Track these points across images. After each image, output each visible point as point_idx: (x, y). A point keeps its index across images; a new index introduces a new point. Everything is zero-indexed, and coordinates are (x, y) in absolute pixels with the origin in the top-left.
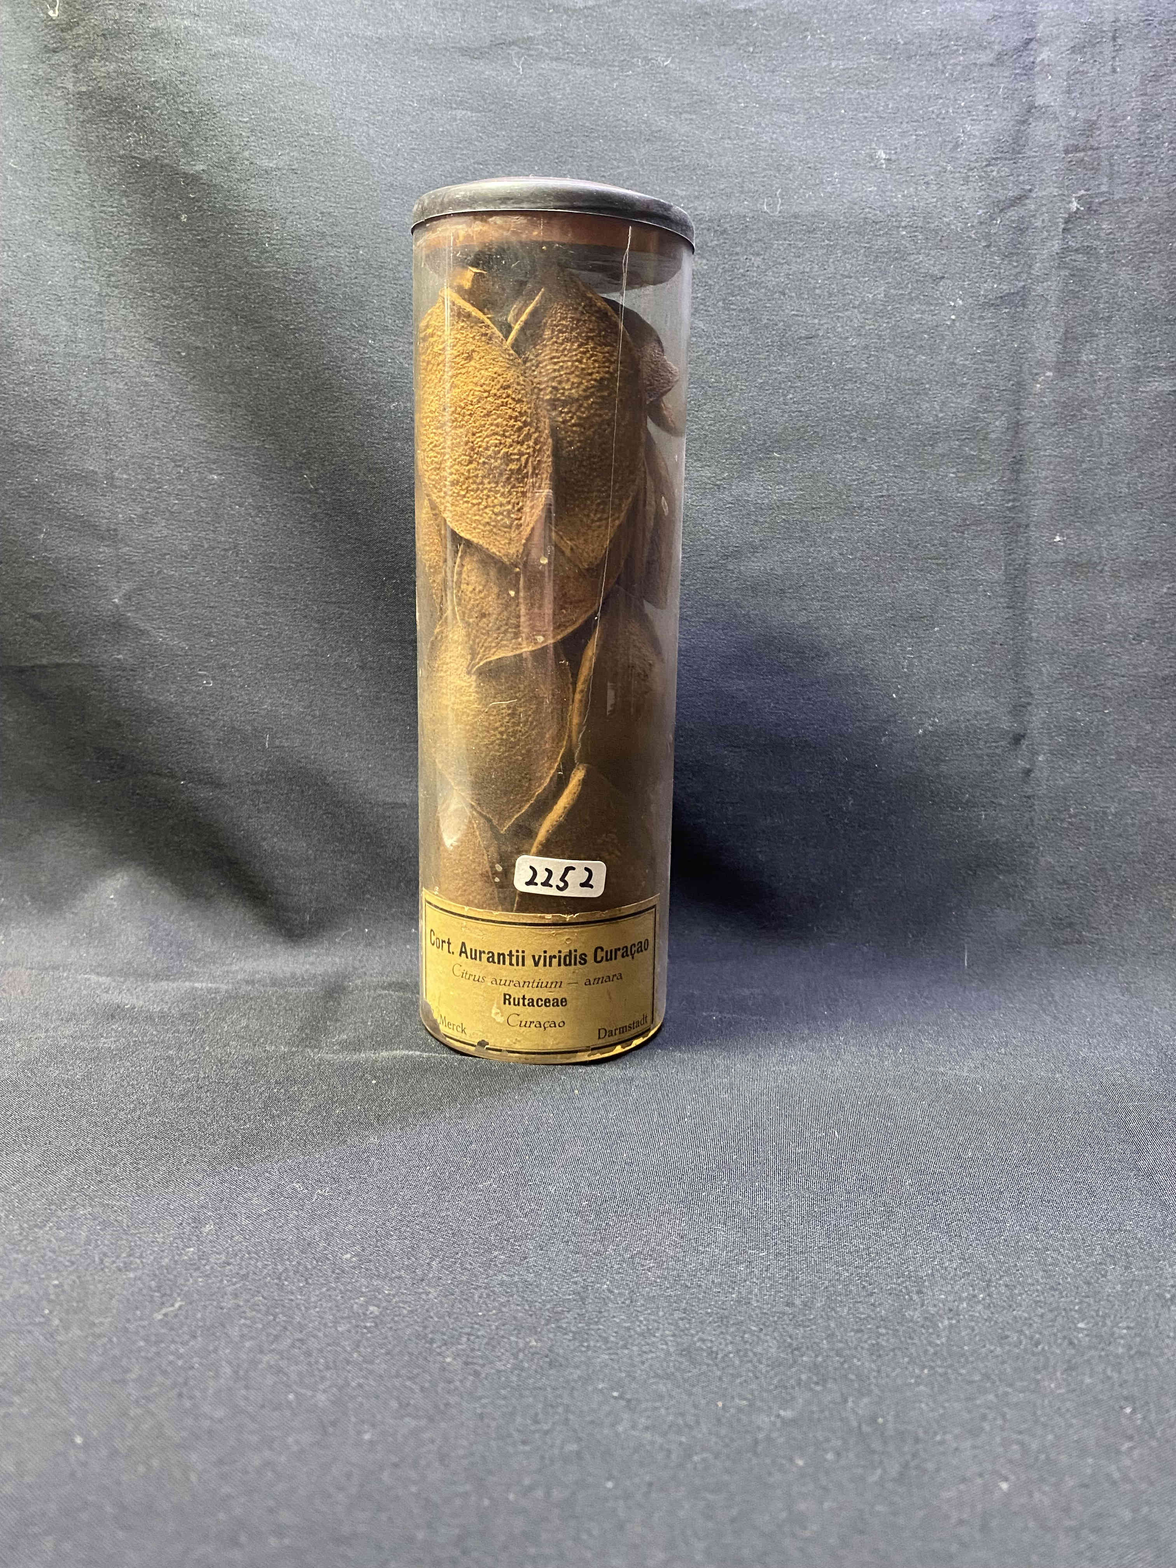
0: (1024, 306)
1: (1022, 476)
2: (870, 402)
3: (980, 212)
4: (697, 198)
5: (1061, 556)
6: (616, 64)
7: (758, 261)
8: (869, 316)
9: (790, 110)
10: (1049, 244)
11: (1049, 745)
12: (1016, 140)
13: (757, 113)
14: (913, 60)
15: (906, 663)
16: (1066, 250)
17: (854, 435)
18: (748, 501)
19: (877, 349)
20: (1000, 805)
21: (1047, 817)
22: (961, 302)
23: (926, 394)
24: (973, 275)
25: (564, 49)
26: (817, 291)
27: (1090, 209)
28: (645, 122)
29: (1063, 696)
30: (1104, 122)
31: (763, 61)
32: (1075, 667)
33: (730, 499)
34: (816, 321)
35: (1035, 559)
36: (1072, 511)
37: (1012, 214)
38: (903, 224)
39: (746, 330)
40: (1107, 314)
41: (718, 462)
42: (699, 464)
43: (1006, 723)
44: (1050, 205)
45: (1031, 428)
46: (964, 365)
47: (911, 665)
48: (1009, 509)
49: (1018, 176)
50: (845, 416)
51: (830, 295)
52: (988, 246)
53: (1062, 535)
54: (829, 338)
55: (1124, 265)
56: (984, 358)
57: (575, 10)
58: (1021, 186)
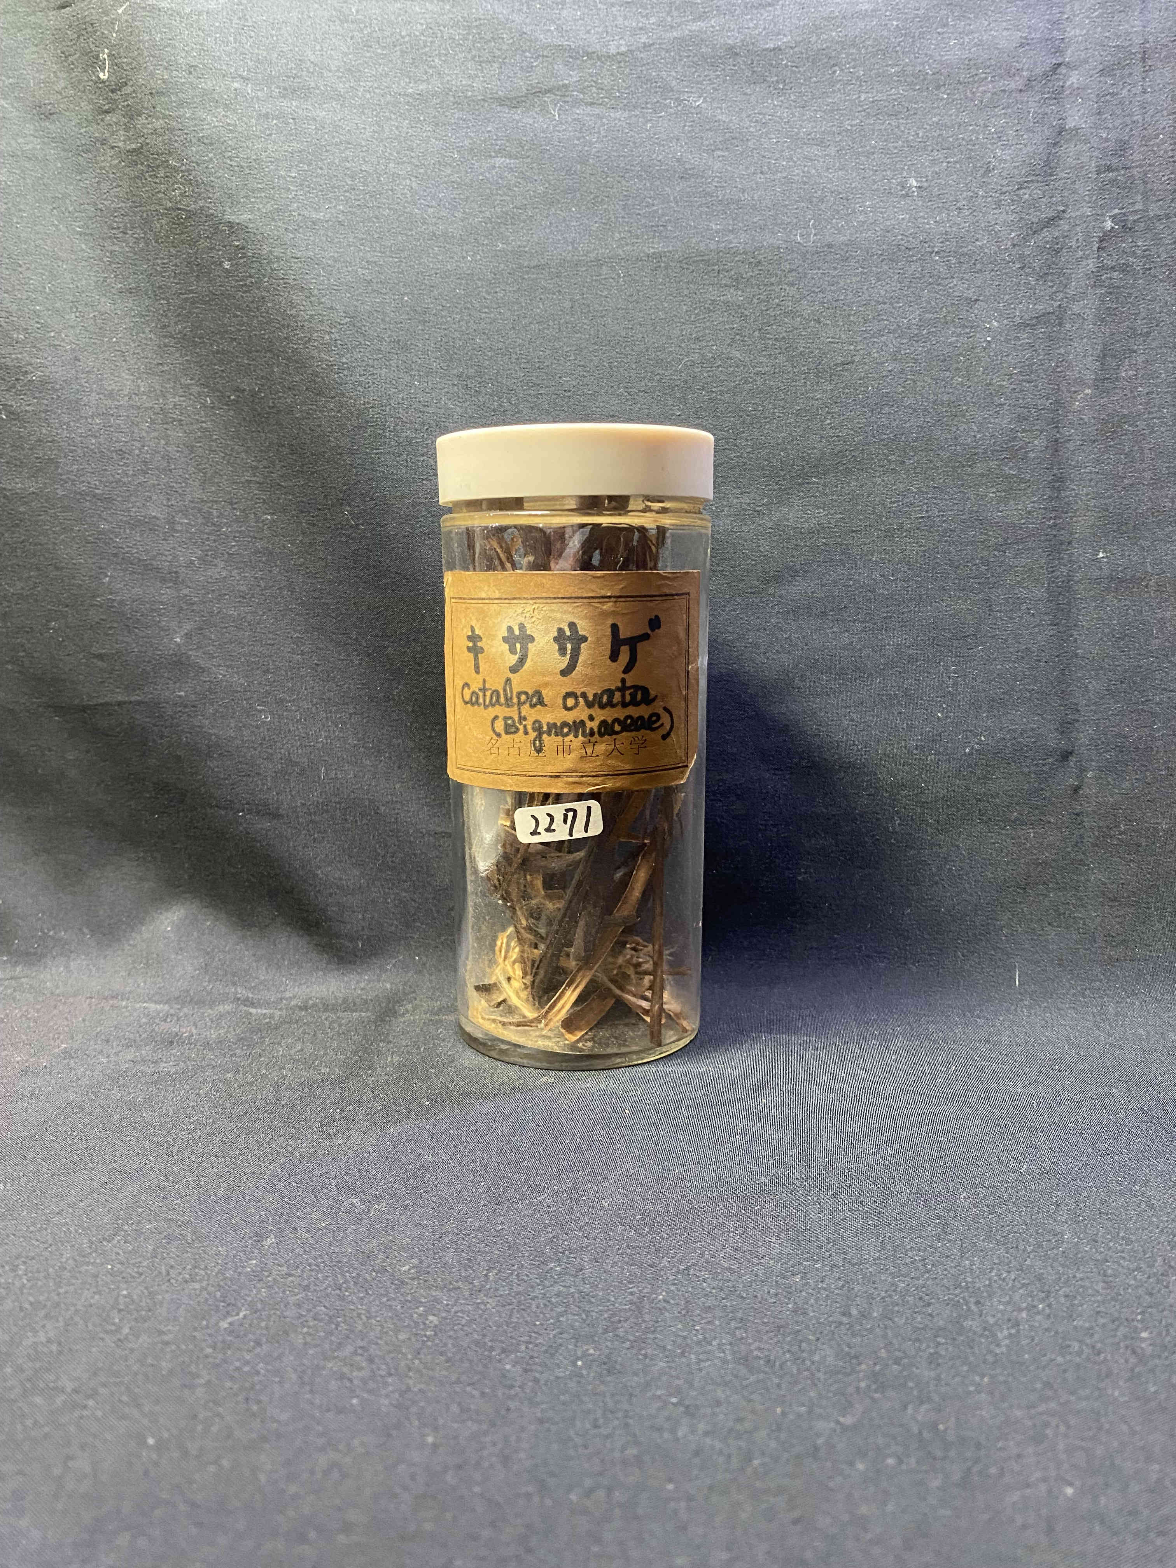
0: (1060, 324)
1: (1063, 494)
2: (908, 425)
3: (1013, 235)
4: (731, 231)
5: (1106, 572)
6: (649, 106)
7: (792, 291)
8: (905, 341)
9: (821, 143)
10: (1084, 263)
11: (1098, 762)
12: (1047, 163)
13: (788, 147)
14: (943, 89)
15: (950, 682)
16: (1103, 268)
17: (892, 458)
18: (788, 526)
19: (914, 373)
20: (1050, 822)
21: (1097, 834)
22: (996, 324)
23: (964, 416)
24: (1007, 297)
25: (598, 94)
26: (852, 318)
27: (1125, 227)
28: (678, 161)
29: (1110, 712)
30: (1135, 142)
31: (793, 97)
32: (1122, 682)
33: (770, 525)
34: (852, 347)
35: (1079, 576)
36: (1115, 527)
37: (1047, 235)
38: (936, 250)
39: (782, 358)
40: (1145, 330)
41: (758, 488)
42: (738, 491)
43: (1053, 740)
44: (1085, 225)
45: (1071, 446)
46: (1001, 386)
47: (955, 684)
48: (1050, 527)
49: (1051, 197)
50: (883, 440)
51: (865, 322)
52: (1022, 268)
53: (1105, 551)
54: (865, 363)
55: (1161, 281)
56: (1021, 378)
57: (609, 57)
58: (1054, 207)
